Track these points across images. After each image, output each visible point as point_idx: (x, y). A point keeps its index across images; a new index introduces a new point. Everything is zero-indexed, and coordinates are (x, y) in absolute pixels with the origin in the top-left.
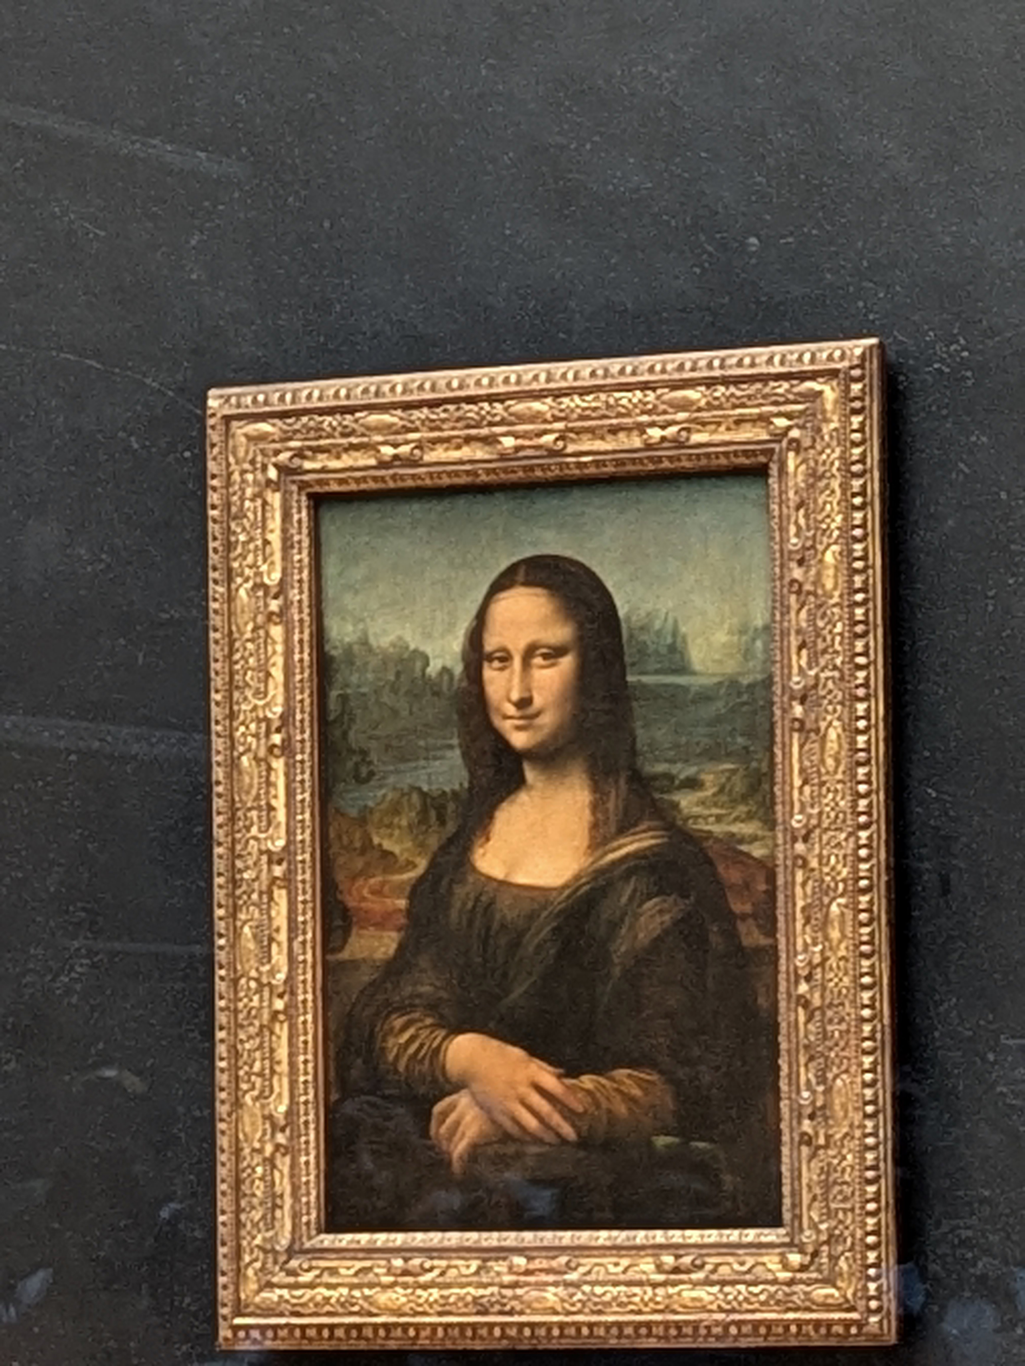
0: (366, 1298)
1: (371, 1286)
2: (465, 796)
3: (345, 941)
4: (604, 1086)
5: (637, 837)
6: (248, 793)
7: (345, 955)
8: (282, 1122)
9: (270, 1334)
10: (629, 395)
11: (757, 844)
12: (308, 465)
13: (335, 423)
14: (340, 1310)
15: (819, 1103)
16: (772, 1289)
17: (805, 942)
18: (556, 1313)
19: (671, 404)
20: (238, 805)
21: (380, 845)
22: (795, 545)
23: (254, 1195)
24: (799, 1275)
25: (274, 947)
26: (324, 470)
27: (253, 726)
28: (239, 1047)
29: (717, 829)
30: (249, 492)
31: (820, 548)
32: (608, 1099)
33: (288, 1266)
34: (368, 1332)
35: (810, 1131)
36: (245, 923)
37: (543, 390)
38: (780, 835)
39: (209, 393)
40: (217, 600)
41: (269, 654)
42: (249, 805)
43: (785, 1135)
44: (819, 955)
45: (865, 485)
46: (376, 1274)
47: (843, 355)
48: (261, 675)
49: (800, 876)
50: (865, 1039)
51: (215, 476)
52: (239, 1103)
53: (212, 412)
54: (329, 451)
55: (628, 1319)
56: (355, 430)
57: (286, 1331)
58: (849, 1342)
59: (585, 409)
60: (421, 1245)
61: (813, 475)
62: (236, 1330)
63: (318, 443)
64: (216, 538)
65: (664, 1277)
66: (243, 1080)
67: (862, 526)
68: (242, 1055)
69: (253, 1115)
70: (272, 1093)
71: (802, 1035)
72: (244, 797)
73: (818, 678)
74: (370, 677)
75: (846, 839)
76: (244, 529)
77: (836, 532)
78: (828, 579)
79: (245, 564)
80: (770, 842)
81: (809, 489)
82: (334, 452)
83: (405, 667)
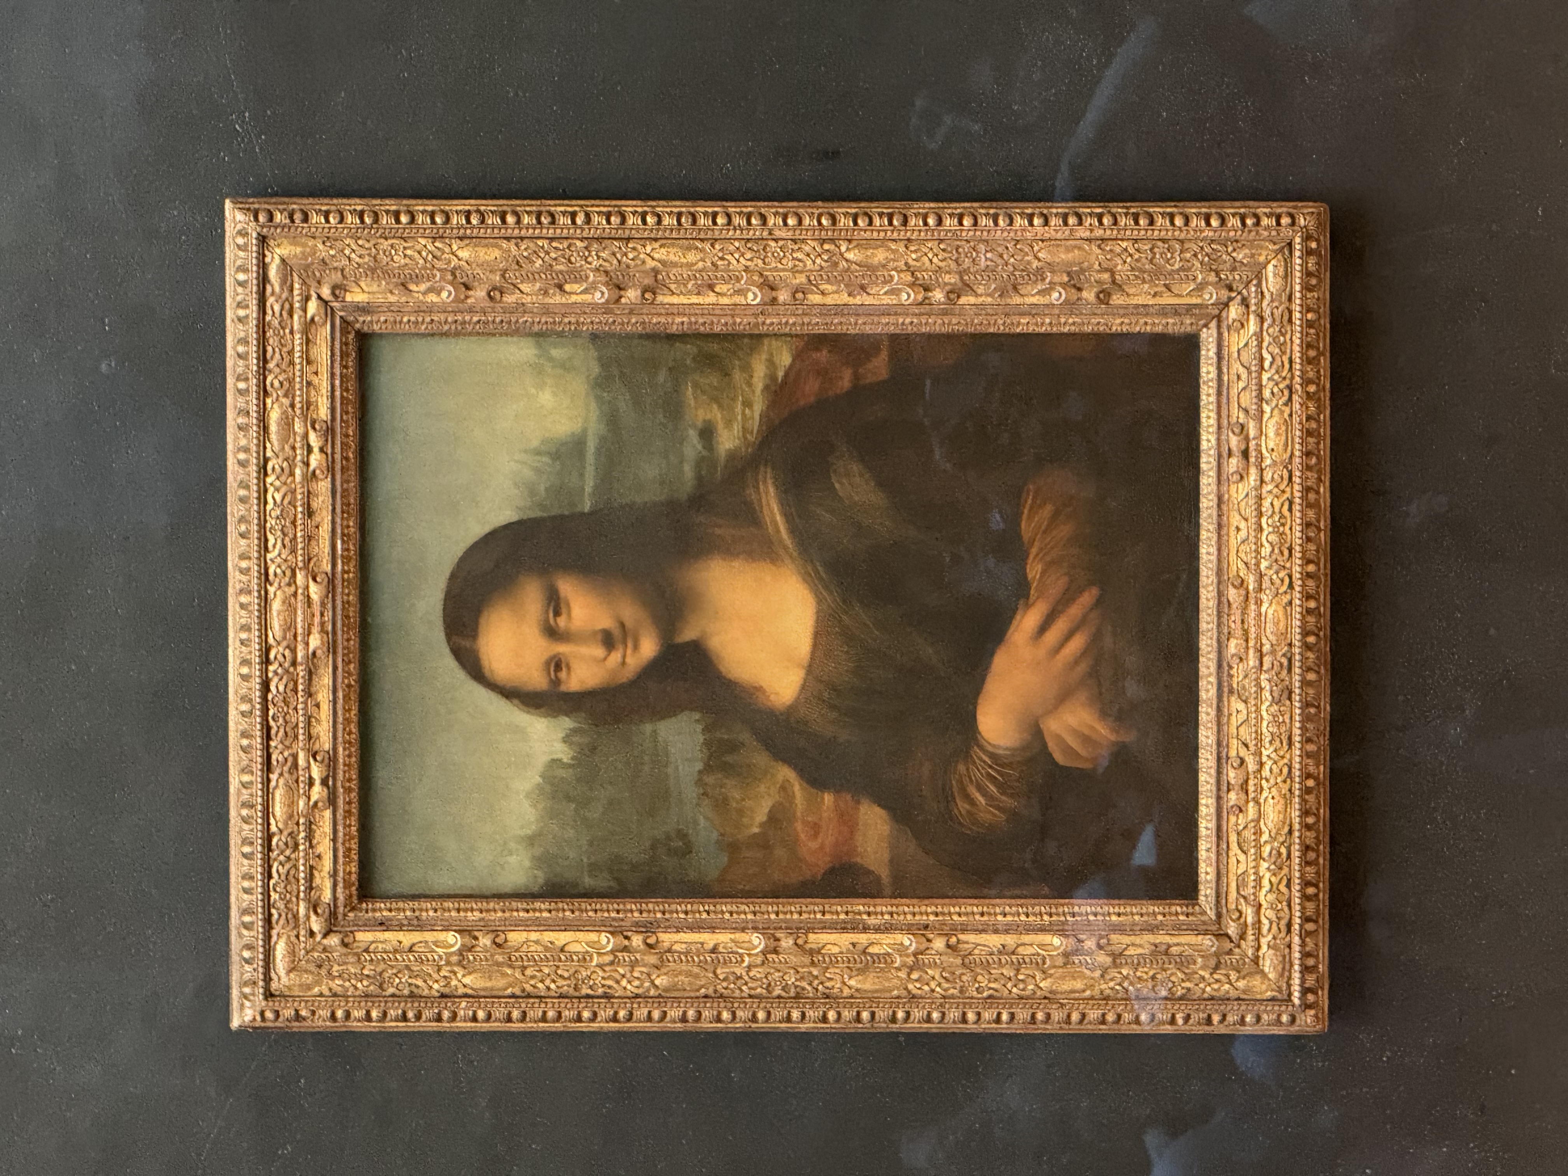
0: (1273, 839)
1: (1258, 833)
2: (710, 717)
3: (869, 872)
4: (1039, 552)
6: (697, 976)
7: (884, 873)
8: (1072, 941)
9: (1311, 962)
10: (271, 490)
11: (776, 359)
12: (327, 897)
13: (282, 858)
15: (1066, 279)
16: (1267, 339)
18: (1290, 603)
19: (284, 440)
20: (711, 989)
21: (762, 825)
22: (449, 294)
23: (1153, 978)
24: (1253, 308)
25: (871, 950)
26: (334, 874)
27: (622, 970)
28: (985, 994)
29: (759, 406)
30: (354, 969)
31: (454, 262)
32: (1056, 545)
33: (1235, 937)
34: (1310, 837)
35: (1097, 289)
36: (844, 983)
37: (259, 597)
38: (768, 321)
39: (235, 1023)
40: (475, 1013)
41: (540, 948)
42: (711, 975)
43: (1099, 323)
44: (902, 275)
45: (387, 212)
46: (1245, 827)
47: (243, 233)
48: (563, 958)
49: (816, 298)
50: (996, 224)
51: (333, 1015)
52: (1048, 995)
53: (258, 1018)
54: (312, 868)
55: (1298, 514)
56: (290, 834)
57: (1308, 940)
58: (1326, 252)
59: (284, 546)
60: (1213, 772)
61: (373, 270)
62: (1306, 1006)
63: (302, 882)
64: (404, 1013)
65: (1253, 471)
66: (1023, 990)
67: (432, 215)
68: (996, 990)
69: (1063, 978)
70: (1038, 955)
71: (989, 300)
72: (702, 982)
73: (597, 269)
74: (570, 834)
75: (777, 240)
76: (396, 975)
77: (438, 244)
78: (489, 254)
79: (435, 976)
80: (776, 344)
81: (388, 275)
82: (314, 862)
83: (560, 789)
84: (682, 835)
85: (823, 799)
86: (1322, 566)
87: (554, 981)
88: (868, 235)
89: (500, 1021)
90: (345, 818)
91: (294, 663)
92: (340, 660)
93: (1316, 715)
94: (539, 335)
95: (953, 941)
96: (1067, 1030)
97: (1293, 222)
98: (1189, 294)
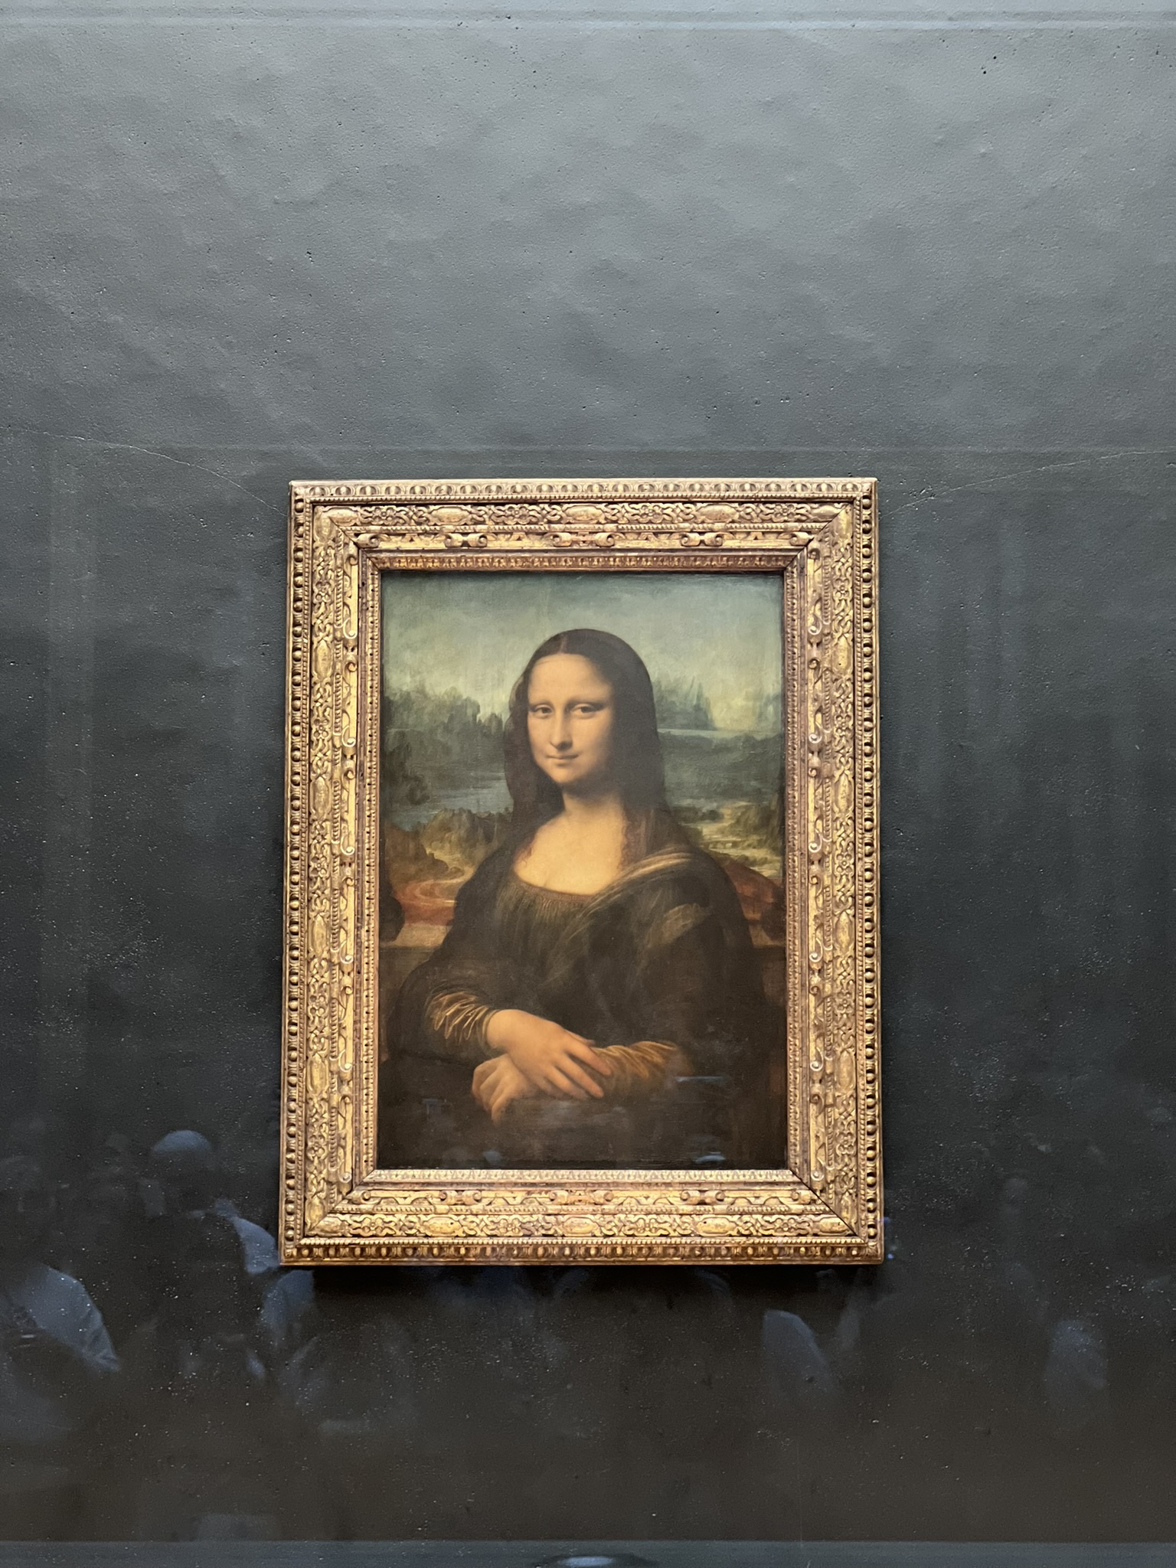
0: (422, 1223)
1: (427, 1213)
2: (509, 819)
3: (398, 932)
4: (628, 1054)
5: (665, 857)
6: (324, 806)
7: (398, 942)
8: (348, 1077)
9: (332, 1252)
10: (673, 506)
11: (766, 866)
12: (383, 545)
13: (411, 513)
14: (399, 1233)
15: (828, 1071)
16: (786, 1218)
17: (816, 942)
18: (595, 1236)
19: (708, 515)
20: (315, 817)
21: (432, 855)
22: (813, 631)
23: (322, 1136)
24: (808, 1208)
25: (342, 932)
26: (398, 550)
27: (329, 753)
28: (310, 1014)
29: (734, 853)
30: (332, 564)
31: (837, 635)
32: (633, 1065)
33: (351, 1196)
34: (423, 1251)
35: (821, 1094)
36: (318, 913)
37: (598, 497)
38: (796, 858)
39: (293, 483)
40: (300, 649)
41: (345, 696)
42: (325, 817)
43: (796, 1096)
44: (830, 954)
45: (871, 588)
46: (430, 1203)
47: (855, 487)
48: (338, 712)
49: (813, 892)
50: (868, 1021)
51: (300, 550)
52: (309, 1060)
53: (298, 498)
54: (404, 535)
55: (659, 1242)
56: (428, 520)
57: (347, 1249)
58: (849, 1262)
59: (633, 515)
60: (471, 1180)
61: (830, 578)
62: (299, 1249)
63: (394, 528)
64: (300, 600)
65: (689, 1209)
66: (314, 1042)
67: (869, 620)
68: (313, 1021)
69: (322, 1070)
70: (339, 1053)
71: (812, 1016)
72: (320, 811)
73: (833, 736)
74: (426, 718)
75: (854, 864)
76: (327, 594)
77: (849, 623)
78: (843, 659)
79: (326, 621)
80: (778, 865)
81: (827, 588)
82: (408, 536)
83: (458, 712)
84: (425, 798)
85: (451, 899)
86: (622, 1259)
87: (321, 705)
88: (859, 928)
89: (293, 667)
90: (439, 558)
91: (550, 522)
92: (552, 554)
93: (512, 1255)
94: (784, 696)
95: (349, 991)
96: (284, 1073)
97: (871, 1237)
98: (817, 1161)
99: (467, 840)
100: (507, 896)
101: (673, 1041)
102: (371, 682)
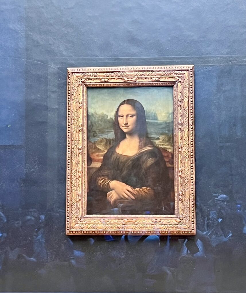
0: (96, 226)
1: (97, 224)
2: (114, 140)
4: (140, 190)
5: (148, 148)
6: (75, 138)
7: (91, 166)
8: (80, 195)
9: (77, 232)
10: (149, 72)
11: (170, 149)
12: (87, 82)
13: (93, 75)
14: (91, 228)
15: (183, 194)
16: (174, 225)
17: (180, 166)
18: (133, 229)
19: (157, 74)
20: (73, 140)
21: (98, 148)
22: (180, 99)
23: (75, 208)
24: (179, 223)
25: (79, 164)
26: (90, 83)
27: (76, 126)
28: (72, 182)
29: (162, 147)
30: (76, 86)
31: (185, 100)
32: (141, 192)
33: (81, 220)
34: (96, 232)
35: (182, 199)
36: (74, 160)
37: (133, 71)
38: (176, 148)
39: (68, 68)
40: (69, 104)
41: (79, 114)
42: (75, 140)
43: (176, 199)
44: (183, 168)
45: (192, 89)
46: (98, 222)
47: (189, 67)
48: (78, 117)
49: (180, 155)
50: (192, 183)
51: (69, 83)
52: (72, 191)
53: (69, 72)
54: (91, 79)
55: (147, 230)
56: (97, 76)
57: (80, 232)
58: (188, 235)
59: (141, 74)
60: (106, 217)
61: (183, 87)
62: (70, 232)
63: (89, 78)
64: (70, 93)
65: (153, 223)
66: (73, 188)
67: (192, 96)
69: (75, 194)
70: (78, 190)
71: (180, 182)
72: (74, 138)
73: (184, 121)
74: (97, 119)
75: (189, 149)
76: (75, 92)
77: (187, 97)
78: (186, 105)
79: (75, 98)
80: (172, 149)
81: (183, 89)
82: (93, 79)
83: (103, 118)
84: (96, 136)
86: (139, 234)
87: (74, 116)
88: (190, 163)
89: (68, 108)
90: (99, 84)
91: (123, 76)
92: (123, 83)
93: (115, 233)
94: (173, 113)
95: (80, 177)
96: (67, 194)
97: (193, 229)
98: (181, 213)
99: (106, 144)
100: (114, 157)
101: (150, 187)
102: (85, 111)
